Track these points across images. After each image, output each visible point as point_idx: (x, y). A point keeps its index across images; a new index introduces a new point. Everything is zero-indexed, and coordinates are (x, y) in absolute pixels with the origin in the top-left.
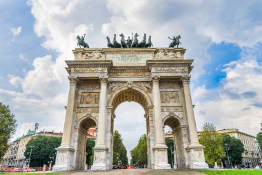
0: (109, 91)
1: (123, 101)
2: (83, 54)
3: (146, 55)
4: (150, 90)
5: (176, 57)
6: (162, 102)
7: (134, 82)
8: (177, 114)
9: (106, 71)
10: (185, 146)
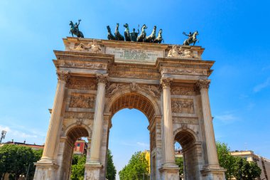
0: (108, 93)
1: (123, 107)
2: (76, 44)
3: (156, 52)
4: (158, 95)
5: (193, 57)
6: (173, 111)
7: (139, 84)
8: (191, 127)
9: (106, 68)
10: (200, 167)
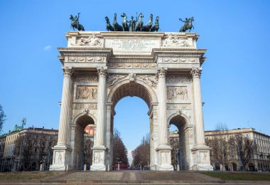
1: (124, 96)
2: (78, 38)
3: (152, 42)
4: (155, 84)
5: (187, 46)
6: (168, 98)
7: (137, 74)
8: (184, 112)
9: (105, 61)
10: (191, 147)
